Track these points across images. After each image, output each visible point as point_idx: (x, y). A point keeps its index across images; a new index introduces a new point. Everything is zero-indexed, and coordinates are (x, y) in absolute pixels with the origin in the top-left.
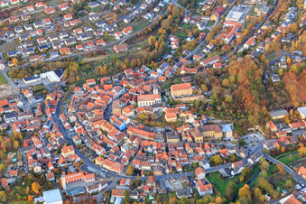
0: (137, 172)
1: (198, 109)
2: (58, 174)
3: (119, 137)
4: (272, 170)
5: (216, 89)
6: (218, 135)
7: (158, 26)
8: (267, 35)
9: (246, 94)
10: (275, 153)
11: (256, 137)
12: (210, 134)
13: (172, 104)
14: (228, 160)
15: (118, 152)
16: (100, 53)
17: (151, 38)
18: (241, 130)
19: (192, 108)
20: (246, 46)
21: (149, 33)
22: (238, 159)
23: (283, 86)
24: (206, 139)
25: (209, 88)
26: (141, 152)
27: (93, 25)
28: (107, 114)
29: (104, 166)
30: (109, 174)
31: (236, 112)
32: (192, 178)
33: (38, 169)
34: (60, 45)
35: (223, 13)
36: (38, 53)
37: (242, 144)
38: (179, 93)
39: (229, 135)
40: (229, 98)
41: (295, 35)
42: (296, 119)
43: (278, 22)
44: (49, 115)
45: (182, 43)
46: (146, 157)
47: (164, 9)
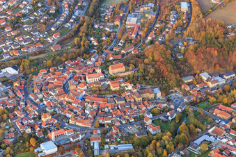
0: (102, 125)
1: (132, 80)
2: (45, 132)
3: (81, 104)
4: (197, 114)
5: (141, 66)
6: (152, 96)
8: (162, 30)
9: (163, 68)
10: (193, 104)
11: (176, 94)
12: (145, 95)
13: (113, 79)
14: (164, 111)
15: (84, 114)
16: (41, 52)
18: (166, 91)
19: (128, 80)
20: (149, 38)
22: (170, 110)
24: (144, 100)
25: (136, 66)
26: (99, 112)
28: (66, 90)
29: (77, 124)
30: (83, 129)
31: (159, 79)
33: (29, 131)
37: (169, 100)
38: (116, 71)
39: (159, 95)
40: (152, 70)
41: (183, 28)
42: (200, 81)
43: (166, 22)
44: (21, 96)
45: (99, 41)
46: (106, 115)
47: (77, 20)
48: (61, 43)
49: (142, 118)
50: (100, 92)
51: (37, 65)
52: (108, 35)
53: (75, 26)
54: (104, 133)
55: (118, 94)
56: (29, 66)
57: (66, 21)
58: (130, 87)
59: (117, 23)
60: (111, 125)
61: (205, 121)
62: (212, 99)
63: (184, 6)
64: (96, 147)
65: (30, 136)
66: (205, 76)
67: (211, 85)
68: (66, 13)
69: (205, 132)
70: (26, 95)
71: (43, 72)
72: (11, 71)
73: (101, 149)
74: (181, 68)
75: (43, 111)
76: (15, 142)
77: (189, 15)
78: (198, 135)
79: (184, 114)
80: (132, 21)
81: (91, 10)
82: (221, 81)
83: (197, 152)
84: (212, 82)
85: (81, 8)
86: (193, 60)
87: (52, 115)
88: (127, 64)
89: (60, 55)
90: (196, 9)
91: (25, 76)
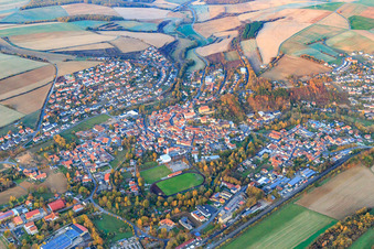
0: (198, 145)
1: (215, 116)
2: (161, 149)
3: (184, 132)
4: (259, 137)
5: (220, 108)
6: (228, 126)
7: (174, 87)
8: (230, 86)
9: (234, 108)
10: (255, 131)
11: (244, 125)
12: (224, 126)
13: (202, 116)
14: (237, 135)
15: (185, 138)
16: (151, 101)
17: (173, 93)
18: (237, 123)
19: (211, 116)
20: (222, 91)
21: (171, 91)
22: (241, 135)
23: (248, 104)
24: (223, 129)
25: (216, 108)
26: (195, 137)
27: (141, 89)
28: (171, 123)
29: (182, 144)
30: (186, 147)
31: (232, 116)
32: (224, 144)
33: (151, 148)
34: (130, 99)
35: (203, 79)
36: (119, 104)
37: (239, 129)
38: (203, 111)
39: (233, 125)
40: (227, 110)
41: (244, 84)
42: (258, 117)
43: (232, 80)
44: (142, 128)
45: (189, 94)
46: (200, 138)
47: (172, 80)
48: (163, 95)
49: (223, 140)
50: (195, 124)
51: (150, 109)
52: (194, 90)
53: (171, 84)
54: (200, 149)
55: (207, 125)
56: (145, 110)
57: (165, 81)
58: (214, 121)
59: (199, 82)
60: (204, 145)
61: (264, 141)
62: (267, 128)
63: (243, 71)
64: (196, 157)
65: (153, 152)
66: (261, 114)
67: (265, 119)
68: (164, 76)
69: (265, 147)
70: (146, 127)
71: (154, 113)
72: (133, 113)
73: (199, 157)
74: (246, 108)
75: (158, 136)
76: (143, 155)
77: (247, 75)
78: (260, 149)
79: (250, 137)
80: (209, 80)
81: (181, 74)
82: (272, 117)
83: (261, 159)
84: (266, 117)
85: (173, 73)
86: (253, 103)
87: (165, 138)
88: (210, 107)
89: (165, 102)
90: (251, 72)
91: (143, 116)
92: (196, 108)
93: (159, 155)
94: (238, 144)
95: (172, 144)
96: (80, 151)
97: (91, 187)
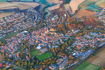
0: (50, 42)
1: (56, 32)
2: (37, 44)
3: (45, 38)
4: (72, 39)
5: (57, 29)
6: (61, 35)
7: (40, 22)
8: (61, 21)
9: (63, 29)
10: (71, 37)
11: (67, 35)
12: (59, 35)
13: (51, 32)
14: (64, 38)
15: (46, 40)
16: (32, 27)
17: (40, 24)
18: (64, 34)
19: (55, 32)
20: (58, 23)
21: (39, 23)
22: (66, 38)
23: (68, 27)
24: (59, 36)
25: (56, 29)
26: (49, 40)
27: (28, 23)
28: (40, 35)
29: (44, 42)
30: (46, 43)
31: (62, 31)
32: (60, 42)
33: (33, 44)
34: (24, 27)
35: (51, 19)
36: (21, 28)
37: (65, 36)
38: (52, 30)
39: (63, 35)
40: (60, 30)
41: (66, 20)
42: (72, 32)
43: (62, 19)
44: (30, 37)
45: (46, 24)
46: (51, 40)
47: (39, 19)
48: (37, 25)
50: (49, 35)
51: (32, 30)
52: (48, 23)
54: (51, 44)
55: (53, 35)
56: (30, 30)
57: (37, 20)
58: (56, 34)
59: (49, 20)
60: (52, 42)
61: (74, 40)
62: (75, 35)
63: (65, 15)
64: (50, 47)
66: (73, 30)
67: (74, 32)
68: (37, 18)
69: (75, 42)
70: (31, 37)
71: (34, 32)
72: (26, 32)
73: (51, 47)
74: (67, 29)
75: (35, 40)
76: (31, 47)
77: (67, 17)
78: (73, 43)
79: (69, 39)
80: (53, 19)
81: (43, 17)
82: (77, 31)
83: (73, 47)
85: (40, 17)
86: (69, 27)
87: (38, 40)
88: (54, 29)
89: (37, 27)
91: (30, 32)
92: (49, 29)
93: (36, 46)
94: (65, 41)
95: (41, 42)
96: (7, 46)
97: (12, 59)
